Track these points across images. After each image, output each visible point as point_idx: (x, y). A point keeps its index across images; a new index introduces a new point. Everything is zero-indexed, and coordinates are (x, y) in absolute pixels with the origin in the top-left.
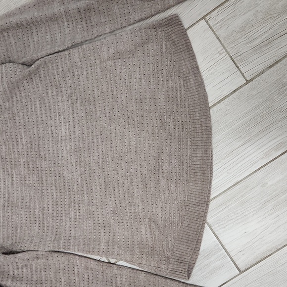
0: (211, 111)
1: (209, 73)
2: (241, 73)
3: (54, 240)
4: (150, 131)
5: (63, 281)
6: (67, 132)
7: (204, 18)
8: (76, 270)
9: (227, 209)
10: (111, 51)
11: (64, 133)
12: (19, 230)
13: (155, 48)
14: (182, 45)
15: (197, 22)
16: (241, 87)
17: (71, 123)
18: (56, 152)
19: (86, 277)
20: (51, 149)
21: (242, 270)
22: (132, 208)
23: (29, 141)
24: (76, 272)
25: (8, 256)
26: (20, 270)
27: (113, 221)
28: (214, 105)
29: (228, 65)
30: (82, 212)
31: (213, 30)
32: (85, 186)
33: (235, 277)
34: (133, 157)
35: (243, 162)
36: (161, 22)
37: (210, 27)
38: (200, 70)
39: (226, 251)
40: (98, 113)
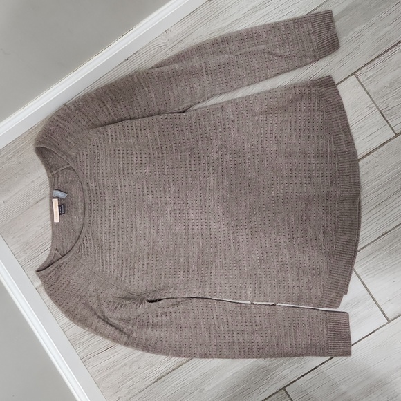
0: (360, 163)
1: (359, 126)
2: (390, 126)
3: (200, 287)
4: (298, 184)
5: (203, 326)
6: (215, 182)
7: (354, 74)
8: (214, 314)
9: (375, 259)
10: (265, 107)
11: (212, 183)
12: (163, 278)
13: (308, 105)
14: (335, 104)
15: (348, 77)
16: (390, 140)
17: (220, 174)
18: (203, 201)
19: (225, 320)
20: (199, 199)
21: (390, 318)
22: (280, 257)
23: (177, 190)
24: (215, 317)
25: (152, 304)
26: (160, 318)
27: (259, 270)
28: (363, 158)
29: (378, 119)
30: (228, 260)
31: (362, 86)
32: (231, 236)
33: (383, 326)
34: (280, 208)
35: (392, 213)
36: (315, 82)
37: (360, 82)
38: (350, 123)
39: (374, 300)
40: (247, 165)
